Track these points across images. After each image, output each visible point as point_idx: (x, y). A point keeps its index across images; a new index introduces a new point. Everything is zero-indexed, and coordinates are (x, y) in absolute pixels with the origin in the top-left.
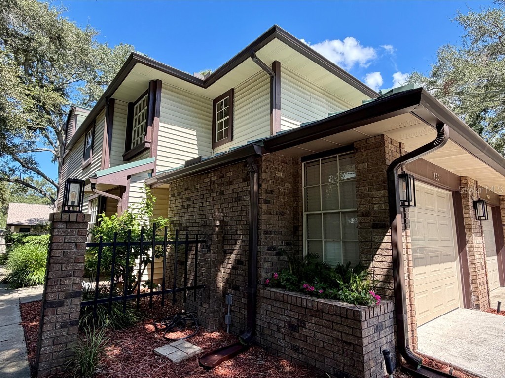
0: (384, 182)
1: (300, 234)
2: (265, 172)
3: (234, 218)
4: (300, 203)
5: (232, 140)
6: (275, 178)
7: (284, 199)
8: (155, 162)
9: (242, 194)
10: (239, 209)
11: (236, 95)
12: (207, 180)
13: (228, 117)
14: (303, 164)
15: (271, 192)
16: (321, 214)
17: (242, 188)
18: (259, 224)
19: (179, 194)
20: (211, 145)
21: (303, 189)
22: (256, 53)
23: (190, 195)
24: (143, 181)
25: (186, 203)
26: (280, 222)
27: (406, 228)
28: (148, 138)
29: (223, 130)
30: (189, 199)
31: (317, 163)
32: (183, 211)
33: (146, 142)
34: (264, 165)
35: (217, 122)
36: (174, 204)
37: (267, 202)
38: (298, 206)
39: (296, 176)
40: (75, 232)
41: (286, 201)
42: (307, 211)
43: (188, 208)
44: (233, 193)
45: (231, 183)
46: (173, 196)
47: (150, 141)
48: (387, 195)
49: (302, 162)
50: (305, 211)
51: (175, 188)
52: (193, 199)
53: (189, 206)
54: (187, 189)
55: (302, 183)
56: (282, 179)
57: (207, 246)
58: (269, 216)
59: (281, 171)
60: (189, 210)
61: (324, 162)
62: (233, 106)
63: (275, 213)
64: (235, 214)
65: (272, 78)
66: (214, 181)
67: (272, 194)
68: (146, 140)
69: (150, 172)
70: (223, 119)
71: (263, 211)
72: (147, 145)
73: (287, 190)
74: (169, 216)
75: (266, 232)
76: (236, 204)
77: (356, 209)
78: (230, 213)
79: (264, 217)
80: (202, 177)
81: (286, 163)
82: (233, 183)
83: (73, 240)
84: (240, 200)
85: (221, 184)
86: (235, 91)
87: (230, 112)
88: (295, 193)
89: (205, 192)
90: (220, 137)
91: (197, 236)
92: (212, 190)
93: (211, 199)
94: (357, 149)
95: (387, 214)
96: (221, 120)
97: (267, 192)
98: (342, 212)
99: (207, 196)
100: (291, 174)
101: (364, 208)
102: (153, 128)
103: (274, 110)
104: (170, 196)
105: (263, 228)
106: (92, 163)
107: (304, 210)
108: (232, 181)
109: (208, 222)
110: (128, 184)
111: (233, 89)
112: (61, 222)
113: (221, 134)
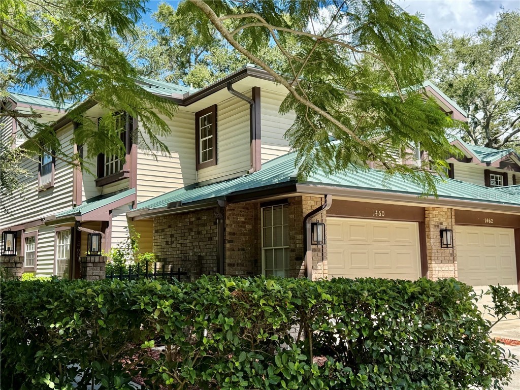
0: (302, 229)
1: (259, 265)
2: (228, 219)
3: (208, 254)
4: (259, 241)
5: (216, 164)
6: (237, 222)
7: (246, 238)
8: (136, 193)
9: (213, 235)
10: (212, 246)
11: (219, 112)
12: (187, 220)
13: (211, 136)
14: (262, 209)
15: (234, 234)
16: (272, 249)
17: (213, 230)
18: (224, 258)
19: (163, 230)
20: (195, 166)
21: (262, 229)
22: (233, 85)
23: (173, 232)
24: (125, 214)
25: (170, 239)
26: (242, 256)
27: (323, 260)
28: (126, 168)
29: (208, 150)
30: (172, 236)
31: (280, 207)
32: (167, 246)
33: (125, 172)
34: (228, 213)
35: (201, 140)
36: (158, 240)
37: (231, 242)
38: (257, 243)
39: (257, 219)
40: (98, 268)
41: (247, 239)
42: (266, 247)
43: (171, 244)
44: (207, 233)
45: (205, 225)
46: (157, 231)
47: (129, 170)
48: (303, 238)
49: (261, 207)
50: (264, 247)
51: (159, 224)
52: (175, 236)
53: (172, 242)
54: (170, 227)
55: (261, 224)
56: (243, 222)
57: (188, 277)
58: (232, 252)
59: (243, 216)
60: (173, 246)
61: (275, 208)
62: (216, 125)
63: (237, 249)
64: (209, 250)
65: (251, 106)
66: (192, 222)
67: (234, 235)
68: (124, 169)
69: (131, 204)
70: (207, 138)
71: (227, 248)
72: (126, 175)
73: (249, 231)
74: (153, 251)
75: (230, 265)
76: (209, 242)
77: (288, 247)
78: (205, 250)
79: (228, 253)
80: (183, 217)
81: (248, 209)
82: (206, 226)
83: (97, 274)
84: (212, 240)
85: (198, 225)
86: (219, 108)
87: (214, 131)
88: (255, 232)
89: (185, 231)
90: (205, 159)
91: (179, 269)
92: (191, 230)
93: (190, 237)
94: (289, 203)
95: (303, 250)
96: (205, 139)
97: (230, 234)
98: (285, 248)
99: (187, 234)
100: (252, 217)
101: (292, 246)
102: (131, 157)
103: (254, 141)
104: (154, 232)
105: (227, 261)
106: (55, 186)
107: (262, 246)
108: (206, 224)
109: (188, 257)
110: (111, 218)
111: (216, 106)
112: (90, 262)
113: (205, 154)
